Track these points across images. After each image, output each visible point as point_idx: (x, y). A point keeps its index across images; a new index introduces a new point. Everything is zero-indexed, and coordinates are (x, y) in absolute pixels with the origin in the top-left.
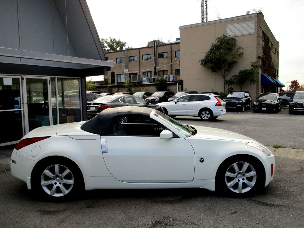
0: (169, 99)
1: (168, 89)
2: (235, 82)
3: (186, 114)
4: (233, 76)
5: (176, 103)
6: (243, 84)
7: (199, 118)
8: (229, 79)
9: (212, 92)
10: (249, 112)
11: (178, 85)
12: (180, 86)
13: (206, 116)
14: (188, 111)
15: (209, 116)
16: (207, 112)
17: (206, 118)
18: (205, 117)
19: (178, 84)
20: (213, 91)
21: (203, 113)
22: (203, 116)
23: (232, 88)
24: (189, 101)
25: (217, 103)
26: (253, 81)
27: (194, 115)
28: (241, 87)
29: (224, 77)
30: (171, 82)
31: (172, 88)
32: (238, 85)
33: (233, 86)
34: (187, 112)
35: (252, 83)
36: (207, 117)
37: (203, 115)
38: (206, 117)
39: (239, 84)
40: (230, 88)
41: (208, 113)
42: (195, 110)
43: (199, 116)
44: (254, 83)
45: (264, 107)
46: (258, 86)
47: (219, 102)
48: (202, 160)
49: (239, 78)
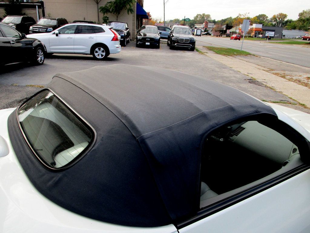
0: (31, 28)
1: (23, 12)
2: (111, 10)
3: (73, 51)
4: (108, 3)
5: (57, 35)
6: (119, 13)
7: (92, 56)
8: (104, 6)
10: (132, 47)
11: (38, 8)
12: (41, 10)
13: (99, 53)
14: (75, 47)
15: (104, 54)
16: (102, 49)
17: (100, 57)
18: (98, 55)
19: (37, 6)
21: (97, 49)
22: (96, 54)
23: (108, 18)
24: (75, 33)
25: (114, 37)
26: (131, 10)
27: (85, 52)
28: (117, 17)
29: (98, 3)
30: (25, 3)
32: (114, 13)
33: (108, 15)
34: (74, 49)
35: (130, 13)
36: (102, 55)
37: (97, 52)
38: (100, 56)
39: (115, 13)
40: (106, 17)
41: (103, 51)
42: (86, 46)
43: (91, 54)
44: (131, 13)
45: (148, 41)
46: (134, 16)
47: (116, 36)
49: (115, 5)
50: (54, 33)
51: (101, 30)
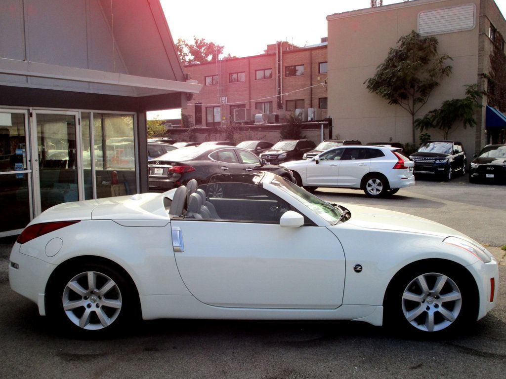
0: (305, 155)
1: (303, 135)
2: (435, 123)
3: (336, 184)
4: (430, 112)
5: (317, 162)
6: (450, 128)
7: (362, 192)
8: (422, 118)
9: (389, 142)
10: (460, 183)
11: (324, 128)
12: (327, 131)
13: (375, 188)
14: (340, 178)
15: (381, 188)
16: (378, 181)
17: (375, 193)
18: (372, 190)
19: (322, 126)
20: (391, 140)
21: (370, 182)
22: (369, 189)
23: (429, 136)
24: (342, 159)
25: (398, 163)
26: (470, 122)
27: (354, 185)
28: (447, 133)
29: (413, 114)
30: (310, 121)
31: (310, 134)
32: (440, 128)
33: (430, 132)
34: (338, 181)
35: (468, 125)
36: (378, 190)
37: (370, 185)
38: (375, 191)
39: (442, 128)
40: (426, 135)
41: (380, 183)
42: (353, 177)
43: (361, 189)
44: (471, 126)
45: (490, 172)
46: (479, 131)
47: (401, 161)
48: (358, 269)
49: (443, 115)
50: (314, 160)
51: (379, 154)
